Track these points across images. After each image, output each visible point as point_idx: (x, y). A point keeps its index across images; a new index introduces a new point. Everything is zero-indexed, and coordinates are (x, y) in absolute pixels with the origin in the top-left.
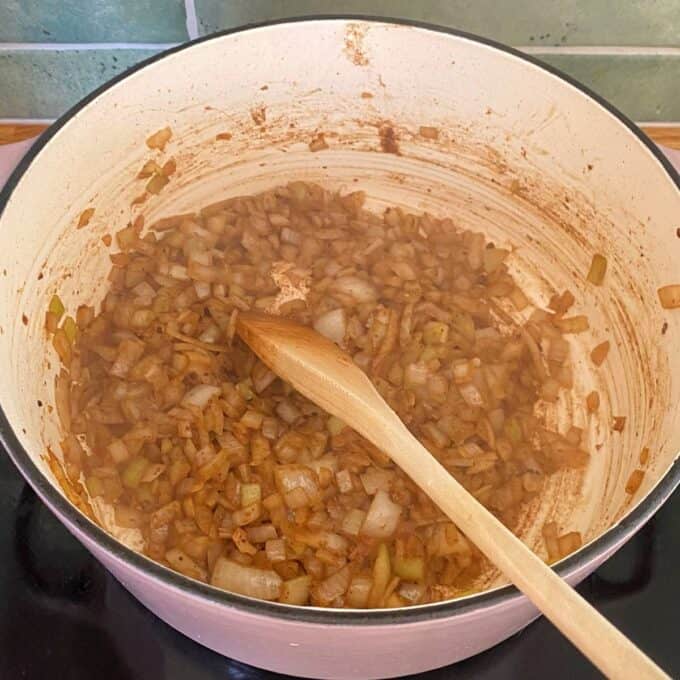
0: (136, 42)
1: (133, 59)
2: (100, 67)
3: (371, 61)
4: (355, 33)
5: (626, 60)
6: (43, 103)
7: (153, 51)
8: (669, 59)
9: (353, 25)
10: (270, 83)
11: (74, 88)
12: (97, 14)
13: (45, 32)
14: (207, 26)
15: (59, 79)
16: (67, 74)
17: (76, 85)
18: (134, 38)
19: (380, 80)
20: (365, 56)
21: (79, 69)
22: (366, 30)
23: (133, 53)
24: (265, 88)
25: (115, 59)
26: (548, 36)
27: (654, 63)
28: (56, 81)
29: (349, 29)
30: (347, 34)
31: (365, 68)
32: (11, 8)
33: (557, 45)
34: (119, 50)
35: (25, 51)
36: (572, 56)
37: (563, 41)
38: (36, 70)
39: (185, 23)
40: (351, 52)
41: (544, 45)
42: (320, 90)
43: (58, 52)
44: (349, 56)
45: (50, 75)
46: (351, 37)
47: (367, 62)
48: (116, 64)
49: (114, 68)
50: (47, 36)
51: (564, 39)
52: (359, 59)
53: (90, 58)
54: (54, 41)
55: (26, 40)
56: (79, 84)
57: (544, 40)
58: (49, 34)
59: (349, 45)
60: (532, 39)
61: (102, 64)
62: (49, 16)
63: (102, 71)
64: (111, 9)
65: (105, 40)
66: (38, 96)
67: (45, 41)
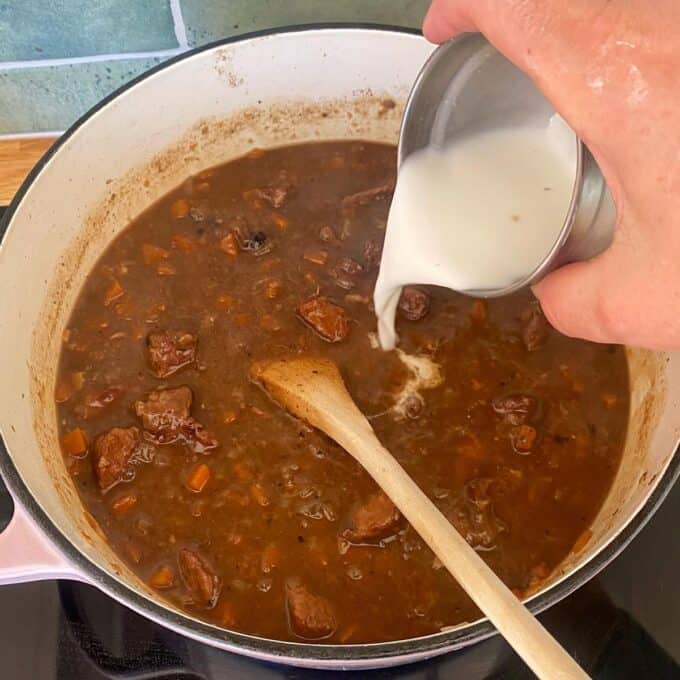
0: (128, 52)
1: (126, 68)
2: (95, 79)
3: (245, 80)
4: (224, 58)
6: (44, 117)
9: (221, 51)
12: (86, 28)
13: (38, 50)
14: (195, 31)
15: (56, 94)
16: (63, 88)
17: (73, 97)
18: (125, 48)
20: (238, 77)
21: (75, 83)
23: (126, 63)
25: (109, 70)
28: (54, 95)
34: (111, 61)
35: (20, 69)
38: (33, 86)
39: (173, 30)
43: (52, 67)
45: (47, 90)
46: (221, 63)
48: (110, 75)
49: (109, 78)
50: (40, 53)
53: (85, 71)
54: (48, 57)
55: (20, 59)
56: (76, 95)
58: (41, 51)
61: (97, 76)
62: (39, 34)
63: (98, 82)
64: (99, 22)
65: (98, 52)
66: (38, 111)
67: (38, 59)
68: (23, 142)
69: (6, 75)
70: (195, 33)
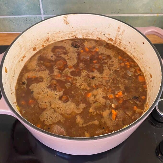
1: (30, 19)
2: (23, 21)
5: (132, 17)
6: (12, 28)
8: (141, 16)
10: (49, 32)
12: (22, 9)
13: (12, 13)
15: (15, 23)
16: (17, 22)
18: (30, 14)
19: (72, 27)
21: (19, 21)
22: (68, 17)
25: (26, 19)
26: (115, 12)
27: (138, 17)
28: (15, 24)
29: (64, 17)
30: (64, 18)
31: (69, 25)
32: (5, 8)
33: (117, 14)
34: (27, 17)
36: (121, 16)
37: (118, 13)
38: (10, 21)
39: (40, 11)
40: (65, 22)
41: (115, 14)
42: (60, 31)
43: (15, 17)
44: (65, 23)
45: (13, 22)
46: (65, 19)
47: (69, 23)
49: (26, 20)
50: (12, 14)
51: (119, 12)
52: (67, 23)
53: (21, 19)
55: (8, 15)
56: (19, 24)
57: (114, 13)
59: (64, 20)
60: (112, 13)
61: (24, 20)
62: (13, 10)
63: (24, 21)
64: (25, 8)
65: (24, 15)
66: (11, 27)
67: (12, 15)
68: (7, 34)
69: (5, 19)
70: (45, 11)
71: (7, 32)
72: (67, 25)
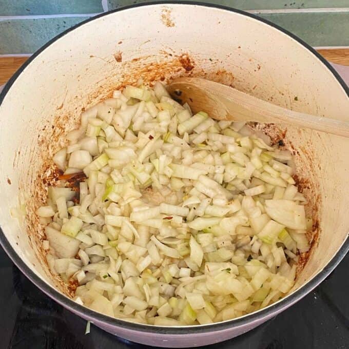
1: (74, 22)
2: (57, 27)
3: (175, 24)
4: (166, 11)
6: (28, 46)
7: (85, 17)
9: (165, 6)
10: (123, 40)
11: (43, 38)
13: (27, 10)
16: (39, 31)
17: (44, 36)
18: (74, 12)
20: (172, 22)
21: (46, 28)
23: (74, 19)
24: (121, 43)
25: (65, 22)
26: (294, 3)
28: (34, 34)
29: (163, 8)
30: (162, 11)
31: (173, 28)
33: (299, 8)
34: (66, 18)
35: (17, 20)
36: (307, 13)
38: (23, 29)
39: (101, 3)
40: (165, 21)
41: (292, 8)
42: (150, 41)
43: (34, 20)
44: (164, 23)
45: (31, 32)
47: (173, 25)
48: (65, 25)
49: (64, 27)
51: (303, 5)
52: (169, 24)
53: (52, 22)
54: (33, 14)
55: (17, 14)
56: (46, 35)
57: (292, 5)
58: (29, 11)
59: (163, 16)
60: (286, 5)
61: (58, 25)
62: (29, 2)
65: (60, 13)
66: (25, 42)
67: (27, 15)
68: (15, 58)
69: (9, 23)
70: (112, 4)
71: (15, 53)
72: (170, 27)
